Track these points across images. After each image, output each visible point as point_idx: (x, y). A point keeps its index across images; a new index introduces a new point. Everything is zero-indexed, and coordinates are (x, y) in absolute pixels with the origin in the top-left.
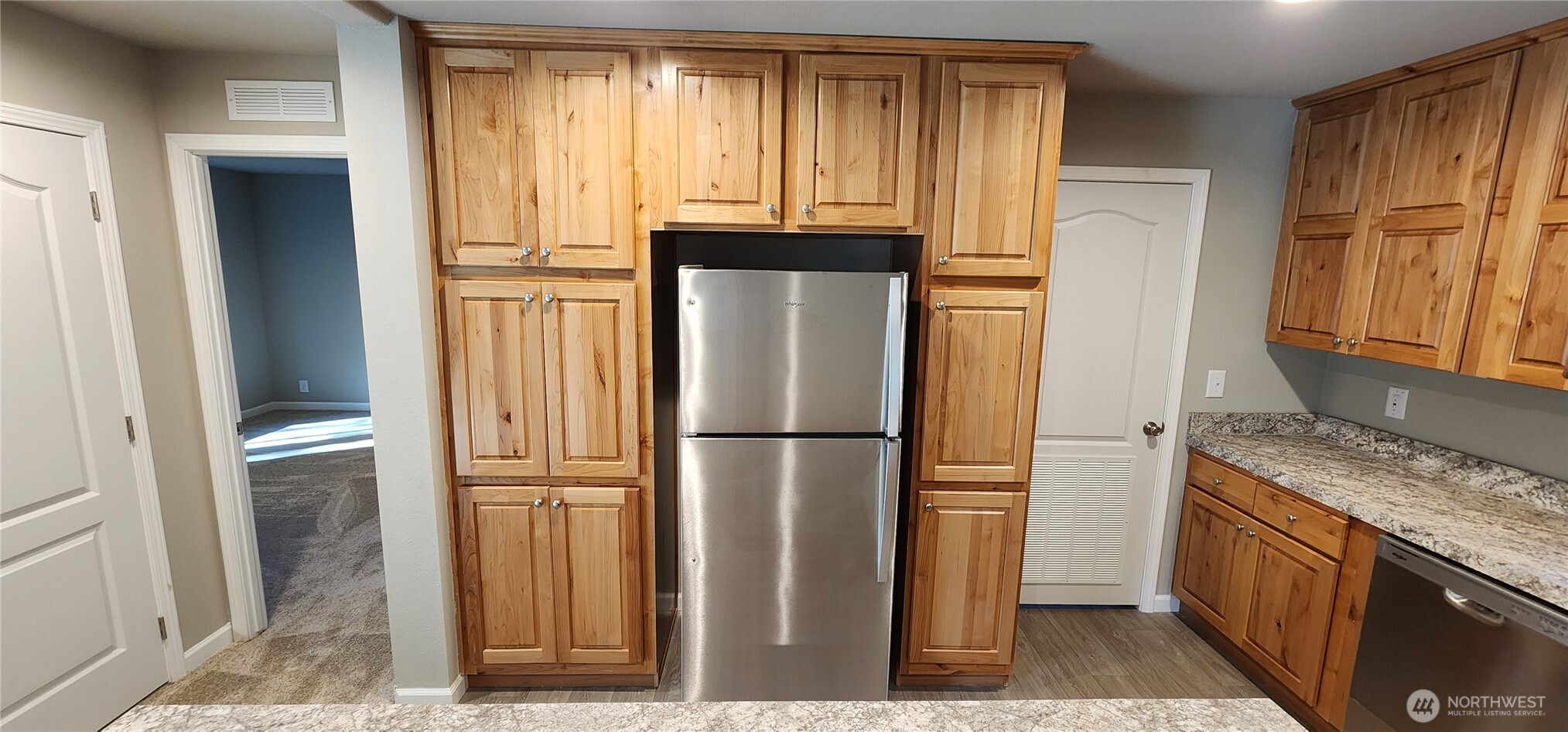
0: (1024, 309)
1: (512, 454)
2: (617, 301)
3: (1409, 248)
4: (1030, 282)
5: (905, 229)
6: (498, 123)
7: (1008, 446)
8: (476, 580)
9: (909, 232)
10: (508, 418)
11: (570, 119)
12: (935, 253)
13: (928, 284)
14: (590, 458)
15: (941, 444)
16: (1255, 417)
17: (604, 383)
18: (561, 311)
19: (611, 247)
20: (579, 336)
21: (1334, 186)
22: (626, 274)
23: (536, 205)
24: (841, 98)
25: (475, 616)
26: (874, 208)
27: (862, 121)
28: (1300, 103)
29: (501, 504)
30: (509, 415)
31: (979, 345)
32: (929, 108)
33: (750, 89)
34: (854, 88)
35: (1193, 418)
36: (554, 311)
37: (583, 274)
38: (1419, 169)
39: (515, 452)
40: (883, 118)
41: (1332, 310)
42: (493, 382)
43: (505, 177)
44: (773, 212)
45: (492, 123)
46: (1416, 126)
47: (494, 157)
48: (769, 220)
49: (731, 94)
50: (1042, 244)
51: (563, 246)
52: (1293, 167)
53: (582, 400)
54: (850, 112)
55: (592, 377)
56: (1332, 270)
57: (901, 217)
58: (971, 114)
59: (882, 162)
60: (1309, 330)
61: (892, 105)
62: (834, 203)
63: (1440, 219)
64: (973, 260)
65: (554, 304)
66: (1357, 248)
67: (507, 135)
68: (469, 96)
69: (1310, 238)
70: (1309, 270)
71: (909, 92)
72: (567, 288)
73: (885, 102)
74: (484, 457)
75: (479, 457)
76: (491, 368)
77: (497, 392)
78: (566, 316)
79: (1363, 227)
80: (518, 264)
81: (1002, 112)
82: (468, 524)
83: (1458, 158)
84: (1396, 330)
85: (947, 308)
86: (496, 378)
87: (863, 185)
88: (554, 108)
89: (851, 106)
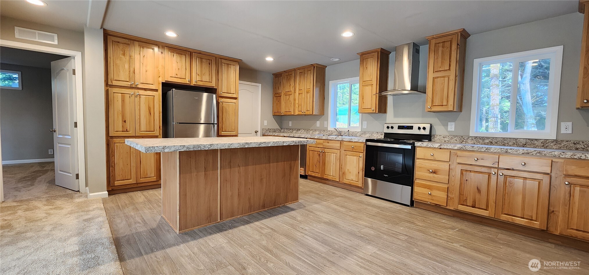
0: (235, 103)
1: (126, 130)
2: (154, 96)
3: (287, 97)
4: (236, 98)
5: (214, 87)
6: (125, 54)
7: (234, 128)
8: (114, 163)
9: (214, 88)
10: (125, 122)
11: (144, 56)
12: (219, 91)
13: (218, 97)
14: (146, 131)
15: (222, 128)
16: (273, 129)
17: (151, 114)
18: (140, 97)
19: (153, 84)
20: (144, 103)
21: (279, 89)
22: (156, 90)
23: (134, 73)
24: (202, 62)
25: (113, 173)
26: (208, 82)
27: (205, 66)
28: (273, 74)
29: (121, 143)
30: (125, 121)
31: (228, 109)
32: (217, 66)
33: (184, 57)
34: (204, 60)
35: (263, 129)
36: (138, 97)
37: (145, 89)
38: (287, 86)
39: (127, 130)
40: (209, 67)
41: (280, 108)
42: (121, 113)
43: (127, 66)
44: (189, 81)
45: (124, 54)
46: (286, 80)
47: (124, 62)
48: (188, 83)
49: (180, 57)
50: (237, 92)
51: (141, 83)
52: (273, 85)
53: (145, 118)
54: (203, 65)
55: (148, 113)
56: (280, 101)
57: (213, 84)
58: (224, 68)
59: (209, 74)
60: (278, 112)
61: (211, 64)
62: (201, 81)
63: (290, 93)
64: (226, 94)
65: (139, 96)
66: (282, 97)
67: (128, 58)
68: (118, 48)
69: (277, 97)
70: (277, 102)
71: (214, 62)
72: (141, 92)
73: (209, 64)
74: (117, 131)
75: (116, 131)
76: (121, 109)
77: (122, 116)
78: (141, 99)
79: (282, 94)
80: (129, 86)
81: (229, 69)
82: (112, 149)
83: (290, 84)
84: (287, 110)
85: (222, 102)
86: (122, 112)
87: (206, 78)
88: (140, 54)
89: (203, 63)
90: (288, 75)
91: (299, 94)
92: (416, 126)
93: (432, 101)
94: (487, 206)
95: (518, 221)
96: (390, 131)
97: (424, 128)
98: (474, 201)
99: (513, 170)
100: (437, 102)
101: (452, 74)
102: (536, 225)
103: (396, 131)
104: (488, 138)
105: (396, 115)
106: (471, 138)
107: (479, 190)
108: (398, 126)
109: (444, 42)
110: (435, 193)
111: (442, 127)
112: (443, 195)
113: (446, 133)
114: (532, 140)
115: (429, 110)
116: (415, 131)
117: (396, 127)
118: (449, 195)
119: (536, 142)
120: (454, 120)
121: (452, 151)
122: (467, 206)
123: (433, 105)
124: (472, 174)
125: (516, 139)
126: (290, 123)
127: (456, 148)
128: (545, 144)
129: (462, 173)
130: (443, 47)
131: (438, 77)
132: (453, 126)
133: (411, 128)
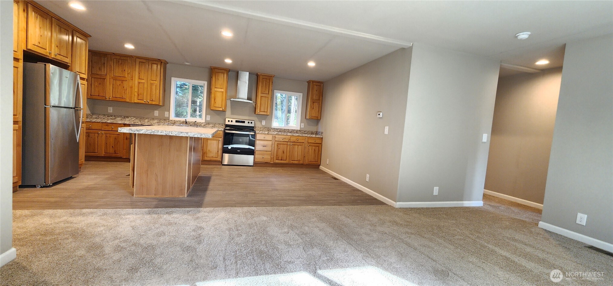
0: (84, 85)
2: (17, 68)
3: (118, 83)
4: (84, 80)
5: (68, 63)
21: (100, 69)
22: (18, 60)
24: (60, 32)
26: (65, 58)
32: (73, 39)
33: (45, 21)
34: (62, 30)
38: (118, 70)
41: (104, 92)
44: (49, 53)
46: (116, 63)
48: (48, 55)
49: (42, 21)
50: (86, 72)
56: (102, 85)
57: (67, 60)
59: (67, 48)
60: (99, 96)
62: (60, 54)
63: (123, 79)
64: (79, 73)
66: (107, 81)
69: (95, 78)
70: (96, 84)
71: (70, 33)
79: (108, 77)
83: (125, 70)
84: (118, 96)
87: (64, 52)
89: (62, 33)
90: (120, 59)
91: (139, 83)
92: (246, 122)
93: (260, 109)
94: (286, 159)
95: (296, 162)
96: (230, 123)
97: (251, 123)
98: (282, 157)
99: (295, 142)
100: (262, 110)
101: (270, 96)
102: (301, 162)
103: (234, 123)
104: (279, 129)
105: (233, 113)
106: (272, 129)
107: (283, 152)
108: (236, 121)
109: (266, 79)
110: (265, 157)
111: (259, 123)
112: (269, 157)
113: (260, 126)
114: (293, 130)
115: (258, 113)
116: (246, 124)
117: (234, 121)
118: (272, 157)
119: (294, 131)
120: (265, 119)
121: (273, 135)
122: (279, 160)
123: (260, 111)
124: (281, 145)
125: (288, 130)
126: (111, 108)
127: (275, 134)
128: (297, 132)
129: (277, 146)
130: (266, 81)
131: (263, 97)
132: (264, 122)
133: (244, 122)
